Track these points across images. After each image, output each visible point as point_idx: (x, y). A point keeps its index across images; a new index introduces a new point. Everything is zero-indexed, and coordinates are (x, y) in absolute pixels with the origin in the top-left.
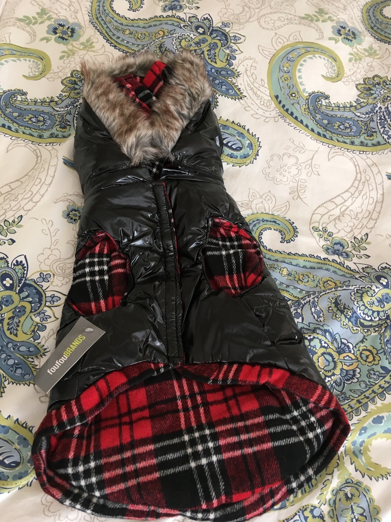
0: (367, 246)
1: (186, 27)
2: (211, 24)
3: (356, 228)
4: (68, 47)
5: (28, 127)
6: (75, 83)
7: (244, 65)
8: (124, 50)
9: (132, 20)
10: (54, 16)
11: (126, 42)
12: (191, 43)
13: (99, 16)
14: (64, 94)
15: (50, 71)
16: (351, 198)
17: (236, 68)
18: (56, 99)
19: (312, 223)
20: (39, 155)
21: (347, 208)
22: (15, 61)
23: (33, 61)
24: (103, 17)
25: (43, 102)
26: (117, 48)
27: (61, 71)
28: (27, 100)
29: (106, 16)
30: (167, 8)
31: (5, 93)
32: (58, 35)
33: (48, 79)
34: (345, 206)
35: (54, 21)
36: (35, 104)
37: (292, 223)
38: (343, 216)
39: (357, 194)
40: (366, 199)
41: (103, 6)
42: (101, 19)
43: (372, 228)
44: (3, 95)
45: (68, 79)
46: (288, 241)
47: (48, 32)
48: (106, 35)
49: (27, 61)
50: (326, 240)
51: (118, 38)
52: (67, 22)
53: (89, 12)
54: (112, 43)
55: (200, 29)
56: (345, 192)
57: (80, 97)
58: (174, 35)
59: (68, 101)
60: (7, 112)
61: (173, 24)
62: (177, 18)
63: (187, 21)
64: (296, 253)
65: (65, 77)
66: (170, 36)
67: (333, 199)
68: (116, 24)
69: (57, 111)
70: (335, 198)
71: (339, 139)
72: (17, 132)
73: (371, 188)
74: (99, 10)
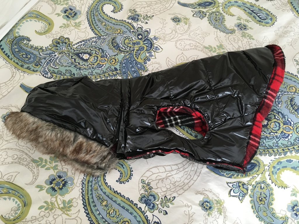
0: (170, 205)
1: (133, 32)
2: (147, 35)
3: (170, 190)
4: (68, 22)
5: (18, 59)
6: (59, 43)
7: (152, 66)
8: (96, 33)
9: (110, 18)
10: (70, 4)
11: (100, 28)
12: (131, 42)
13: (93, 10)
14: (49, 47)
15: (50, 32)
16: (176, 170)
17: (147, 66)
18: (44, 48)
19: (143, 176)
20: (14, 76)
21: (171, 176)
22: (36, 21)
23: (45, 24)
24: (95, 11)
25: (36, 48)
26: (93, 31)
27: (56, 34)
28: (28, 44)
29: (96, 12)
30: (130, 18)
31: (20, 37)
32: (66, 14)
33: (46, 36)
34: (171, 173)
35: (68, 6)
36: (31, 48)
37: (132, 171)
38: (166, 179)
39: (182, 169)
40: (186, 175)
41: (98, 6)
42: (93, 12)
43: (180, 194)
44: (18, 37)
45: (56, 40)
46: (121, 182)
47: (61, 11)
48: (91, 22)
49: (43, 23)
50: (146, 191)
51: (97, 25)
52: (75, 8)
53: (89, 7)
54: (92, 27)
55: (140, 36)
56: (175, 165)
57: (57, 51)
58: (124, 35)
59: (49, 52)
60: (14, 47)
61: (127, 28)
62: (132, 26)
63: (136, 29)
64: (120, 193)
65: (56, 38)
66: (122, 35)
67: (165, 166)
68: (100, 17)
69: (40, 55)
70: (167, 166)
71: (188, 131)
72: (11, 60)
73: (193, 169)
74: (95, 7)
